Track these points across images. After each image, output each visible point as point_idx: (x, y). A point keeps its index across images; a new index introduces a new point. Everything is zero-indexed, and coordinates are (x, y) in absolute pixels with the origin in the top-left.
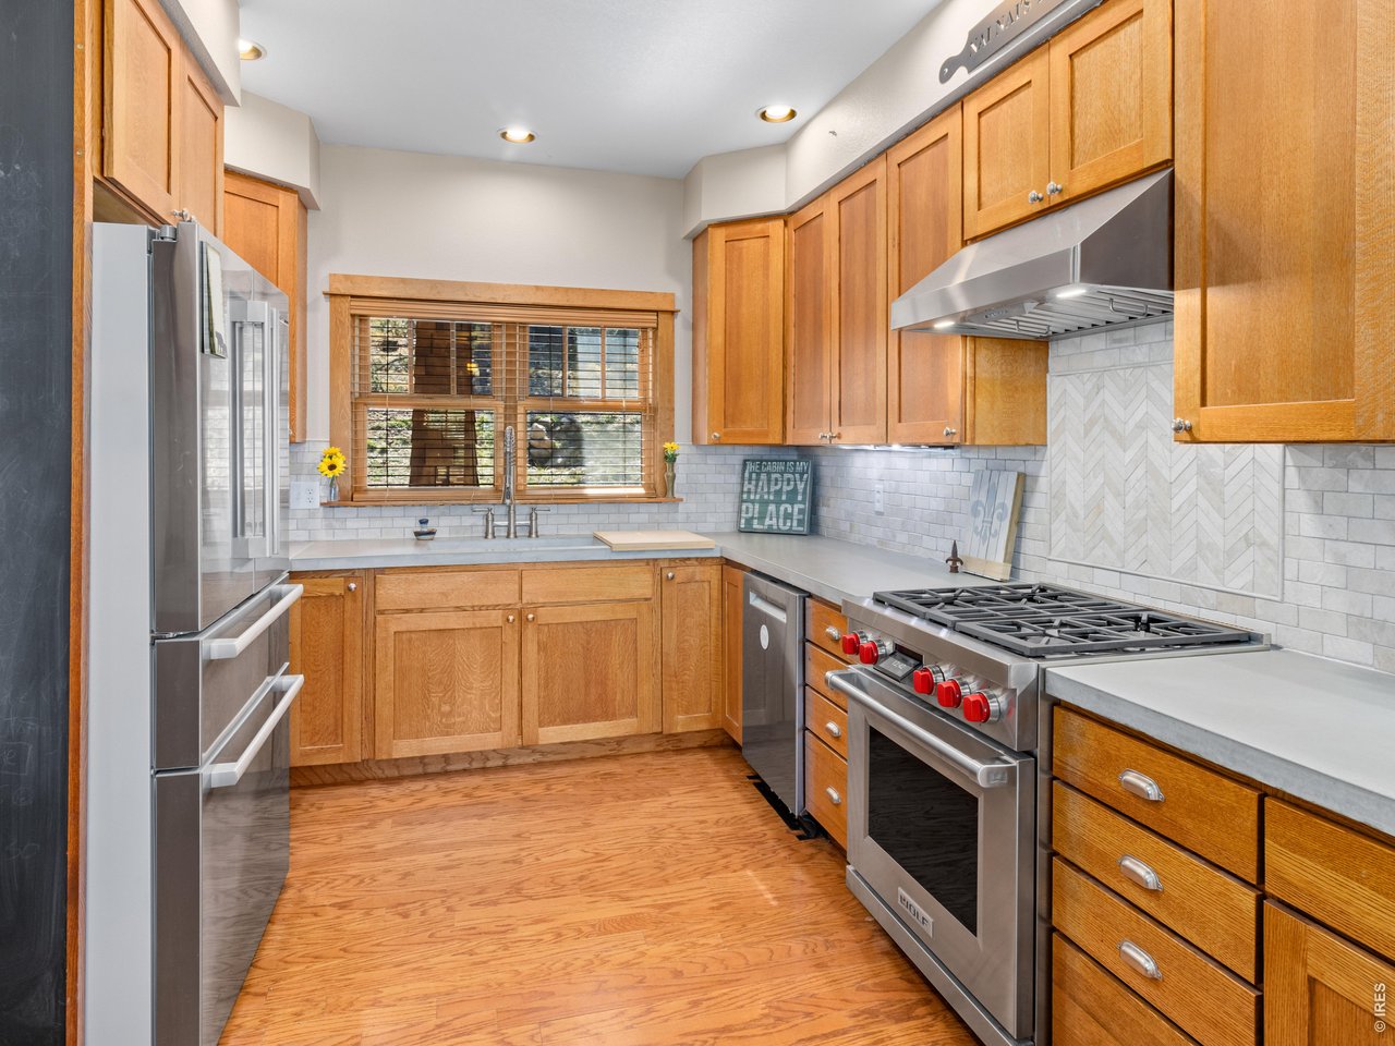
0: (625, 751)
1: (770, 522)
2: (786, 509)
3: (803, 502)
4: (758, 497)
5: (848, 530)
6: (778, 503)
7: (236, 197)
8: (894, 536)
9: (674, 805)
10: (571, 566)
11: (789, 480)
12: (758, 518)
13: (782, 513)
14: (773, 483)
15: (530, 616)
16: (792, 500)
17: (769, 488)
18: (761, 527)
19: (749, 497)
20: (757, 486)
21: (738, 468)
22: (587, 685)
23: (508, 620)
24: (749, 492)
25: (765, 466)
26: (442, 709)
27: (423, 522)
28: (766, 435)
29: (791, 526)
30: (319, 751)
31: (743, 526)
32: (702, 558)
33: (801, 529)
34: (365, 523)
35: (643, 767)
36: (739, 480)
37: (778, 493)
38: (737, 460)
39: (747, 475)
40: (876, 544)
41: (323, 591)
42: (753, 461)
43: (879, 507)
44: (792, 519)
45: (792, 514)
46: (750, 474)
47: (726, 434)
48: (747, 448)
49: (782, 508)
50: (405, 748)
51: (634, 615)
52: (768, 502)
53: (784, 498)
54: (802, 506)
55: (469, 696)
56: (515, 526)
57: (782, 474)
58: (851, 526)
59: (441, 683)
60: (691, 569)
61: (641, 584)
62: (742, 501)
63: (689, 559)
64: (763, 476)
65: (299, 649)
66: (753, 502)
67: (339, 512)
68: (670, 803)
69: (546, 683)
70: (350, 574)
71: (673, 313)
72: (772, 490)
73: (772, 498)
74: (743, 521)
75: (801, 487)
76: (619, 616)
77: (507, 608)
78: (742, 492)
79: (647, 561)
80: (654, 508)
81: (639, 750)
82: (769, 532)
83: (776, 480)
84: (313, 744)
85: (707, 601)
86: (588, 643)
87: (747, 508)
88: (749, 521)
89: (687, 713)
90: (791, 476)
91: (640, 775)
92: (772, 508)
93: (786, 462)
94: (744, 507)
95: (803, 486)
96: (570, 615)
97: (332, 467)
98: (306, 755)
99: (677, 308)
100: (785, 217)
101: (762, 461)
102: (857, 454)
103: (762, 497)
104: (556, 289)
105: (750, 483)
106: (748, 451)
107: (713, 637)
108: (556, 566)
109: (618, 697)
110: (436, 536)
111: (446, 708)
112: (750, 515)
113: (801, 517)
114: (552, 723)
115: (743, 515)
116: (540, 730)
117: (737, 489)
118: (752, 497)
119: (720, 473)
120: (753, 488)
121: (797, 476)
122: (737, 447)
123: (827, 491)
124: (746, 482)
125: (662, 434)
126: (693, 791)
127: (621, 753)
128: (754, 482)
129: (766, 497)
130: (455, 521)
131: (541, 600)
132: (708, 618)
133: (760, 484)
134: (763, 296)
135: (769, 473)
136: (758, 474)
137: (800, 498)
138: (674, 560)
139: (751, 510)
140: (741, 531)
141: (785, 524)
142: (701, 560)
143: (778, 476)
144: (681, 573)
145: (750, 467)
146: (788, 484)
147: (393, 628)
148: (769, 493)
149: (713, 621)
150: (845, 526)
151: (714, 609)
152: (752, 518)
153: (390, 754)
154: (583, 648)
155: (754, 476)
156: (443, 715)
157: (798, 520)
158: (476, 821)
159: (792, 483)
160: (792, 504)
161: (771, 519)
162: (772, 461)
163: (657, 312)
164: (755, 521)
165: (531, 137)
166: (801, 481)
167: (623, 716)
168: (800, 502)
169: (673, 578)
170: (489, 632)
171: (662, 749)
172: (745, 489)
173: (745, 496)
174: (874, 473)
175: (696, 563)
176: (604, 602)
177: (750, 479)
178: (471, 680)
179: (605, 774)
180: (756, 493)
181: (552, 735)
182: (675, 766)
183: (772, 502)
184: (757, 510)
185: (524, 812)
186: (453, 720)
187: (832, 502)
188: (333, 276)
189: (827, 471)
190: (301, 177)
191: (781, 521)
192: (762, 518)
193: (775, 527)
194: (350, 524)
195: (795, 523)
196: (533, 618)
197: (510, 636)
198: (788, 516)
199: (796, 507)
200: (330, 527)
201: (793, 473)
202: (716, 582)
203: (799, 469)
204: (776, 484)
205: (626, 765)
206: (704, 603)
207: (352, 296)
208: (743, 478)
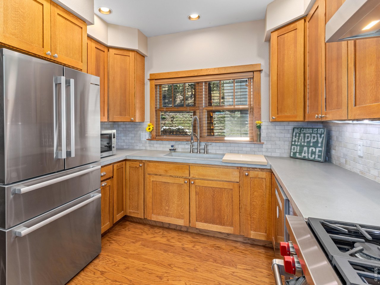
0: (231, 238)
1: (304, 155)
2: (312, 150)
3: (321, 147)
4: (299, 143)
5: (345, 163)
6: (309, 147)
7: (118, 55)
8: (369, 170)
9: (235, 274)
10: (208, 166)
11: (314, 137)
12: (299, 153)
13: (310, 151)
14: (306, 138)
15: (193, 182)
16: (316, 145)
17: (304, 140)
18: (300, 156)
19: (295, 143)
20: (299, 139)
21: (291, 131)
22: (214, 210)
23: (185, 182)
24: (295, 141)
25: (303, 131)
26: (166, 208)
27: (172, 146)
28: (296, 117)
29: (315, 157)
30: (134, 212)
31: (292, 155)
32: (262, 169)
33: (320, 159)
34: (158, 146)
35: (234, 248)
36: (291, 136)
37: (309, 142)
38: (290, 128)
39: (294, 134)
40: (359, 172)
41: (134, 166)
42: (298, 128)
43: (360, 153)
44: (315, 155)
45: (315, 152)
46: (296, 134)
47: (278, 117)
48: (295, 123)
49: (310, 149)
50: (155, 218)
51: (231, 188)
52: (304, 146)
53: (311, 144)
54: (320, 149)
55: (173, 205)
56: (200, 149)
57: (311, 134)
58: (346, 161)
59: (165, 199)
60: (257, 172)
61: (235, 176)
62: (292, 145)
63: (256, 168)
64: (302, 135)
65: (129, 182)
66: (297, 145)
67: (152, 142)
68: (234, 272)
69: (199, 207)
70: (141, 161)
71: (260, 71)
72: (306, 140)
73: (305, 144)
74: (292, 153)
75: (320, 140)
76: (225, 187)
77: (185, 178)
78: (292, 141)
79: (238, 167)
80: (253, 146)
81: (236, 240)
82: (304, 159)
83: (308, 136)
84: (132, 210)
85: (264, 187)
86: (214, 195)
87: (294, 148)
88: (295, 153)
89: (255, 231)
90: (315, 135)
91: (231, 252)
92: (305, 149)
93: (313, 129)
94: (293, 147)
95: (321, 140)
96: (206, 184)
97: (149, 129)
98: (130, 212)
99: (262, 69)
100: (303, 18)
101: (301, 128)
102: (348, 126)
103: (301, 143)
104: (215, 69)
105: (295, 138)
106: (296, 124)
107: (267, 202)
108: (202, 165)
109: (226, 218)
110: (176, 151)
111: (167, 208)
112: (295, 151)
113: (320, 154)
114: (201, 221)
115: (292, 151)
116: (197, 223)
117: (290, 139)
118: (296, 143)
119: (282, 133)
120: (297, 140)
121: (319, 135)
122: (290, 122)
123: (334, 142)
124: (294, 137)
125: (255, 118)
126: (247, 269)
127: (229, 238)
128: (297, 137)
129: (303, 144)
130: (183, 146)
131: (197, 177)
132: (265, 194)
133: (300, 138)
134: (294, 56)
135: (304, 134)
136: (300, 134)
137: (319, 145)
138: (249, 168)
139: (296, 149)
140: (291, 157)
141: (311, 156)
142: (262, 170)
143: (309, 135)
144: (252, 174)
145: (296, 131)
146: (314, 139)
147: (152, 179)
148: (304, 142)
149: (267, 196)
150: (343, 161)
151: (268, 190)
152: (296, 152)
153: (151, 219)
154: (212, 197)
155: (298, 134)
156: (166, 210)
157: (319, 155)
158: (162, 252)
159: (316, 138)
160: (316, 148)
161: (305, 153)
162: (306, 128)
163: (253, 72)
164: (298, 154)
165: (199, 17)
166: (320, 137)
167: (227, 225)
168: (320, 147)
169: (248, 175)
170: (180, 185)
171: (246, 242)
172: (293, 140)
173: (293, 143)
174: (357, 136)
175: (259, 170)
176: (220, 181)
177: (296, 136)
178: (174, 200)
179: (218, 247)
180: (298, 142)
181: (201, 225)
182: (247, 252)
183: (306, 146)
184: (298, 149)
185: (179, 254)
186: (169, 212)
187: (337, 148)
188: (151, 74)
189: (334, 134)
190: (135, 46)
191: (310, 155)
192: (300, 153)
193: (307, 157)
194: (155, 145)
195: (317, 156)
196: (194, 183)
197: (186, 187)
198: (313, 153)
199: (318, 149)
200: (150, 146)
201: (317, 134)
202: (269, 179)
203: (319, 132)
204: (308, 138)
205: (228, 245)
206: (263, 187)
207: (155, 80)
208: (293, 135)
